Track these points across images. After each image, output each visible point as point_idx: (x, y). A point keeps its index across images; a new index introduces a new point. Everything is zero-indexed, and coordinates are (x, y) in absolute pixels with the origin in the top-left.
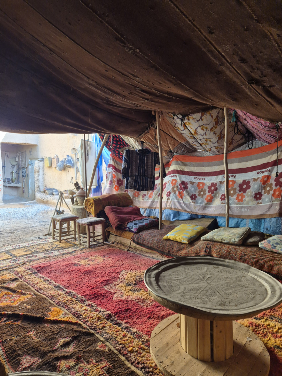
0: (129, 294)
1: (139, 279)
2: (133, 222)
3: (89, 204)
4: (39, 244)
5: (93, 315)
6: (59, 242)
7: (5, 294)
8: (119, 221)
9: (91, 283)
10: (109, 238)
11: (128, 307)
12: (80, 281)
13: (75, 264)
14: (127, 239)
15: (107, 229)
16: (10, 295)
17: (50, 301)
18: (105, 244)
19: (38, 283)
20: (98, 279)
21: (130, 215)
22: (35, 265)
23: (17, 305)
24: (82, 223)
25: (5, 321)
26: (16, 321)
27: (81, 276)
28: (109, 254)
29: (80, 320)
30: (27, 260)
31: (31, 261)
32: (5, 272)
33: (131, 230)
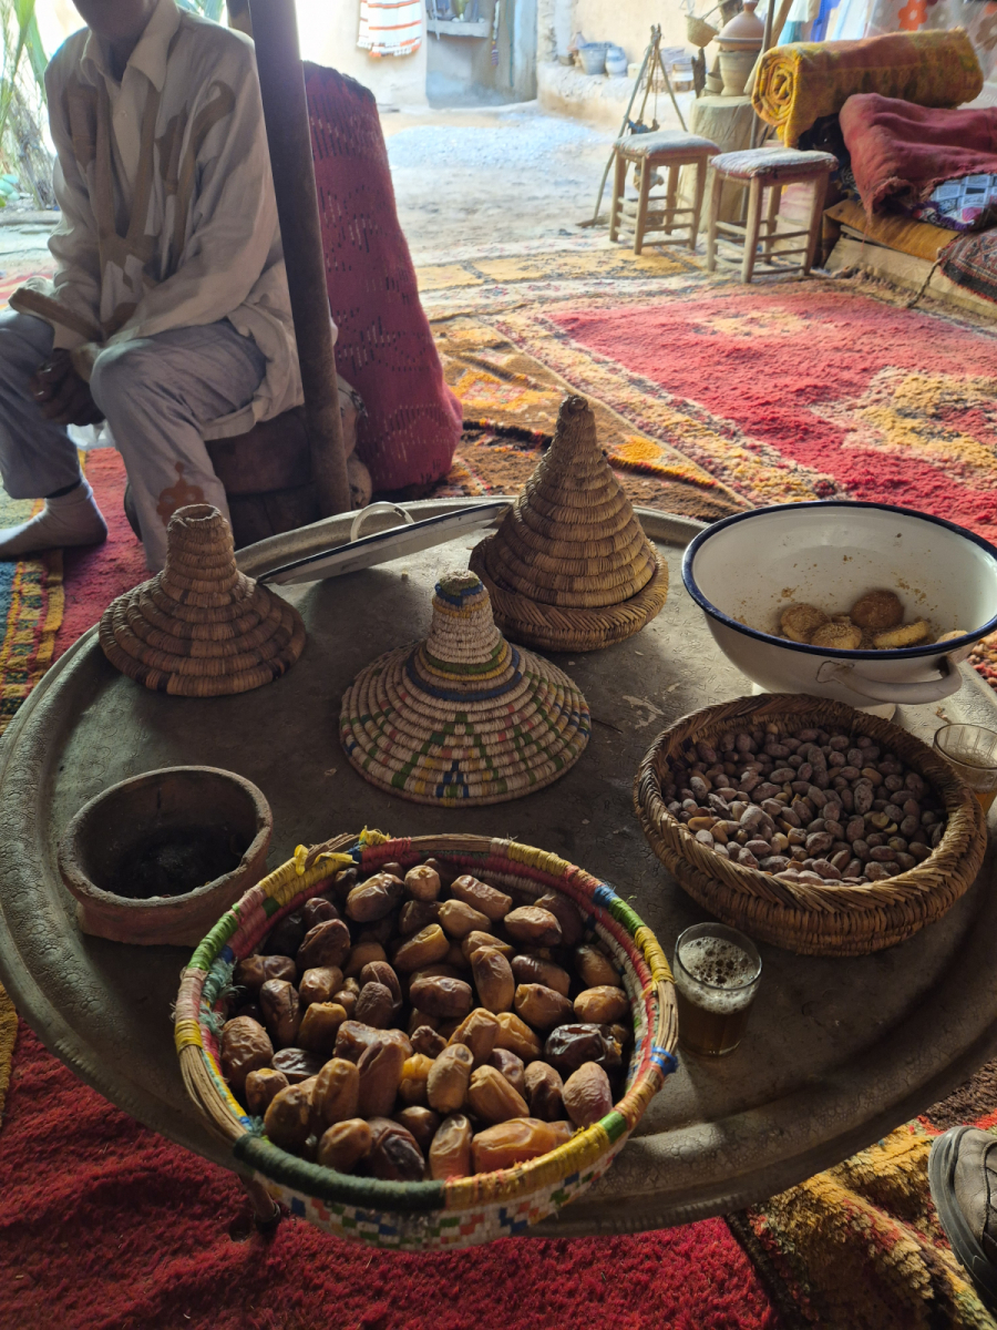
0: (907, 441)
1: (957, 401)
2: (967, 180)
3: (775, 82)
4: (565, 251)
5: (767, 475)
6: (633, 251)
7: (480, 379)
8: (897, 172)
9: (757, 389)
10: (833, 253)
11: (900, 477)
12: (717, 378)
13: (697, 328)
14: (914, 260)
15: (831, 212)
16: (493, 382)
17: (618, 416)
18: (812, 277)
19: (574, 364)
20: (787, 380)
21: (958, 148)
22: (559, 313)
23: (519, 411)
24: (737, 168)
25: (490, 444)
26: (522, 448)
27: (719, 363)
28: (829, 309)
29: (724, 481)
30: (531, 295)
31: (543, 300)
32: (469, 323)
33: (949, 215)
